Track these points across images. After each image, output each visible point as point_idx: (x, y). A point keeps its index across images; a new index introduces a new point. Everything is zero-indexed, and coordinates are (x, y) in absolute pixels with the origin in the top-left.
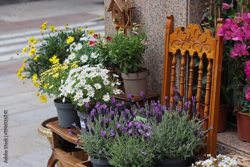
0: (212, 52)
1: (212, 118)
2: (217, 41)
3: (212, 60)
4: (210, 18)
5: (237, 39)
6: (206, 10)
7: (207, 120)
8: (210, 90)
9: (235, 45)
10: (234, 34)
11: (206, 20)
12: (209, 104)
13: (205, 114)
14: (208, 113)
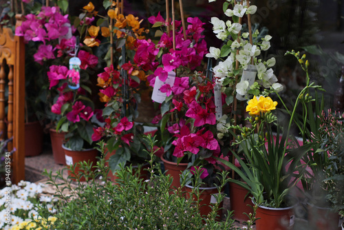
0: (13, 56)
1: (16, 137)
2: (16, 42)
3: (12, 66)
4: (11, 15)
5: (37, 39)
6: (6, 5)
7: (12, 141)
8: (12, 104)
9: (40, 47)
10: (34, 33)
11: (7, 17)
12: (12, 122)
13: (9, 134)
14: (12, 132)
